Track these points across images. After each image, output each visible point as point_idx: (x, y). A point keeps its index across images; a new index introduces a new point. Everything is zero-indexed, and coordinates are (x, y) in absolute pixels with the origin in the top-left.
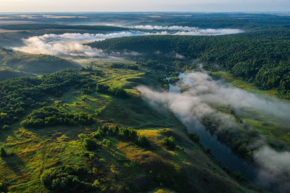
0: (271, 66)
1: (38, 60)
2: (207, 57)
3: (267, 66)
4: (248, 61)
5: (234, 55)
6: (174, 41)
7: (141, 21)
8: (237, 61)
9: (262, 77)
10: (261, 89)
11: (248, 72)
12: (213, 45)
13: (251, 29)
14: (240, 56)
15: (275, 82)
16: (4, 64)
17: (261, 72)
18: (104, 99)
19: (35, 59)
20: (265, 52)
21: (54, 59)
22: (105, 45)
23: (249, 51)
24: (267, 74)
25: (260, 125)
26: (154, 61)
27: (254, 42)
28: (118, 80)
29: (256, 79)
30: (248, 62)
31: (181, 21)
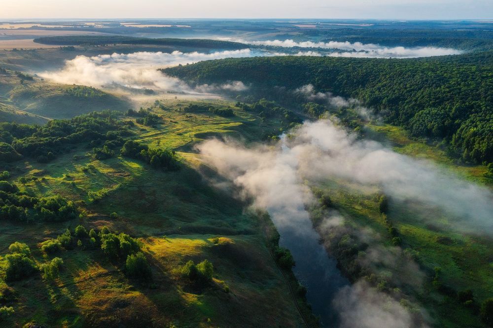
0: (488, 118)
1: (63, 94)
2: (367, 96)
3: (478, 118)
4: (443, 106)
5: (419, 94)
6: (314, 66)
7: (278, 33)
8: (421, 106)
9: (463, 139)
10: (458, 163)
11: (439, 128)
12: (383, 75)
13: (475, 49)
14: (430, 96)
15: (487, 150)
16: (9, 100)
17: (464, 128)
18: (127, 169)
19: (59, 93)
20: (481, 90)
21: (89, 93)
22: (191, 72)
23: (448, 87)
24: (475, 134)
25: (433, 242)
26: (270, 102)
27: (464, 71)
28: (180, 134)
29: (452, 142)
30: (444, 108)
31: (349, 34)
